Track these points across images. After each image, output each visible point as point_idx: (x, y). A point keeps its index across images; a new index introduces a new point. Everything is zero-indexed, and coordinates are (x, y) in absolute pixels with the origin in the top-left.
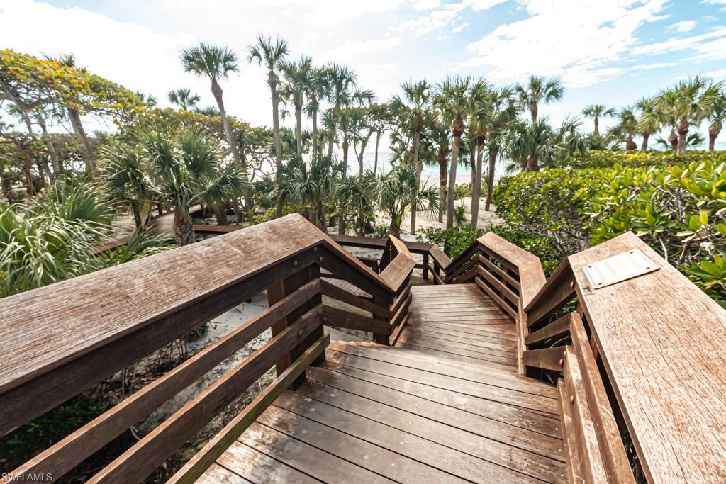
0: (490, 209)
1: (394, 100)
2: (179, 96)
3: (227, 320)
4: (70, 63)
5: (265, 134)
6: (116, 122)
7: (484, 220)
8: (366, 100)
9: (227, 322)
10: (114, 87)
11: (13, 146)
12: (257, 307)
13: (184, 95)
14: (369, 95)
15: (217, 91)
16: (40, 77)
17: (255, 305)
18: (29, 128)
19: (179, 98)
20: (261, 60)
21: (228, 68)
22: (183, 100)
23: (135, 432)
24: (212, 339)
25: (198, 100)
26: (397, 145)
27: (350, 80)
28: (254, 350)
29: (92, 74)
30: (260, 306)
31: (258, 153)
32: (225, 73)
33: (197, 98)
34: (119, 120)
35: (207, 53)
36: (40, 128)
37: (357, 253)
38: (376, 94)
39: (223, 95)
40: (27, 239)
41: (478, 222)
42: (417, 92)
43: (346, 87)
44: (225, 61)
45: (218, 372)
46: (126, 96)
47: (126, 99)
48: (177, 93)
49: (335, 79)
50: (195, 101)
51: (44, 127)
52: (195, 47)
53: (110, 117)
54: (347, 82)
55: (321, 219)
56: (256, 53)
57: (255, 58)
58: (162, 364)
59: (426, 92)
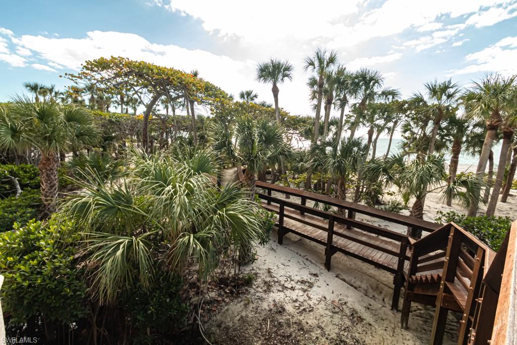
0: (507, 201)
1: (415, 97)
2: (246, 94)
3: (265, 255)
4: (196, 75)
5: (299, 121)
6: (211, 110)
7: (501, 211)
8: (390, 97)
9: (266, 257)
10: (216, 88)
11: (159, 121)
12: (287, 249)
13: (248, 94)
14: (393, 94)
15: (275, 91)
16: (184, 82)
17: (286, 248)
18: (167, 112)
19: (245, 96)
20: (315, 68)
21: (285, 76)
22: (247, 98)
23: (202, 329)
24: (255, 268)
25: (256, 97)
26: (408, 134)
27: (377, 82)
28: (286, 287)
29: (205, 81)
30: (289, 249)
31: (290, 133)
32: (282, 79)
33: (256, 96)
34: (213, 108)
35: (274, 66)
36: (172, 112)
37: (368, 221)
38: (401, 92)
39: (279, 93)
40: (177, 186)
41: (495, 212)
42: (439, 91)
43: (372, 87)
44: (284, 71)
45: (259, 299)
46: (221, 94)
47: (221, 96)
48: (245, 93)
49: (366, 80)
50: (254, 98)
51: (174, 111)
52: (267, 62)
53: (209, 106)
54: (374, 84)
55: (343, 188)
56: (312, 64)
57: (311, 67)
58: (221, 278)
59: (451, 91)
